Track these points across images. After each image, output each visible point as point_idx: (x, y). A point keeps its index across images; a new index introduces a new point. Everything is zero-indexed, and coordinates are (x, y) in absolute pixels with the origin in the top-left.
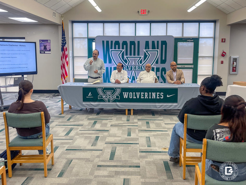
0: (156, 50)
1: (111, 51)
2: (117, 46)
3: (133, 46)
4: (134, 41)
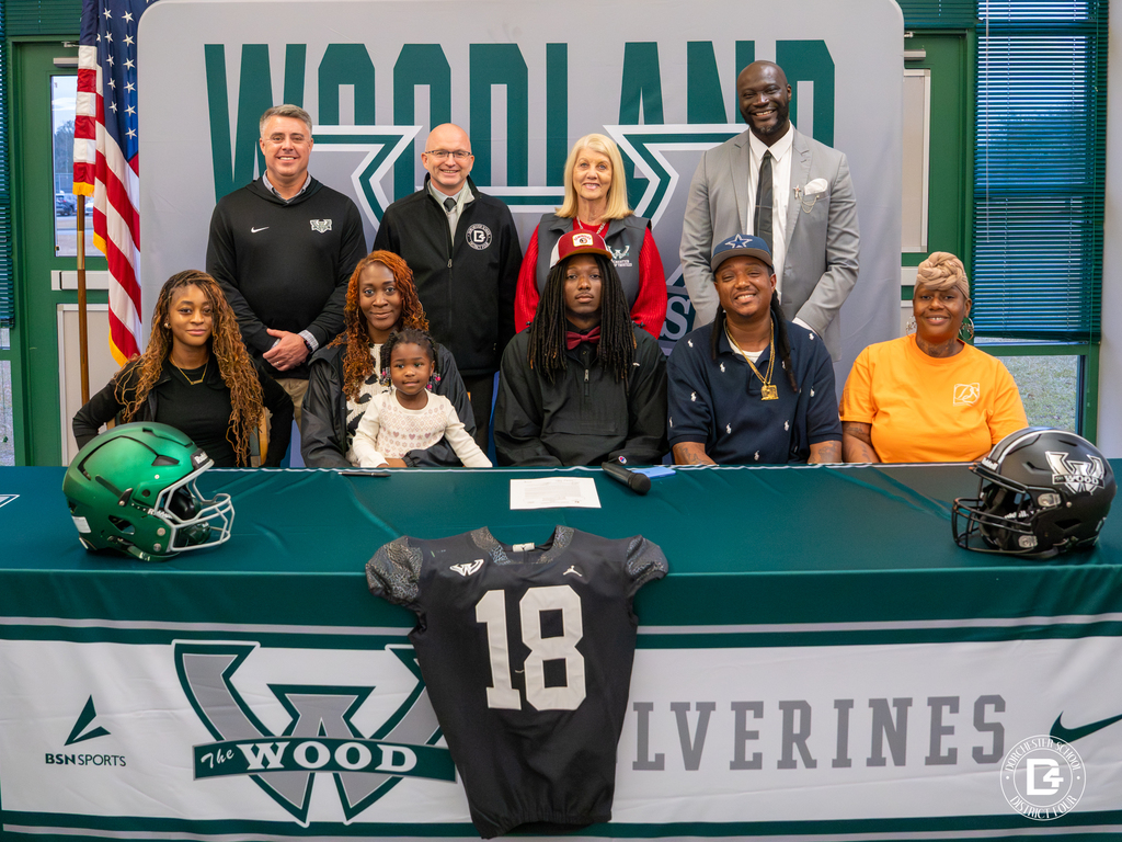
2: (347, 93)
3: (499, 94)
4: (514, 48)
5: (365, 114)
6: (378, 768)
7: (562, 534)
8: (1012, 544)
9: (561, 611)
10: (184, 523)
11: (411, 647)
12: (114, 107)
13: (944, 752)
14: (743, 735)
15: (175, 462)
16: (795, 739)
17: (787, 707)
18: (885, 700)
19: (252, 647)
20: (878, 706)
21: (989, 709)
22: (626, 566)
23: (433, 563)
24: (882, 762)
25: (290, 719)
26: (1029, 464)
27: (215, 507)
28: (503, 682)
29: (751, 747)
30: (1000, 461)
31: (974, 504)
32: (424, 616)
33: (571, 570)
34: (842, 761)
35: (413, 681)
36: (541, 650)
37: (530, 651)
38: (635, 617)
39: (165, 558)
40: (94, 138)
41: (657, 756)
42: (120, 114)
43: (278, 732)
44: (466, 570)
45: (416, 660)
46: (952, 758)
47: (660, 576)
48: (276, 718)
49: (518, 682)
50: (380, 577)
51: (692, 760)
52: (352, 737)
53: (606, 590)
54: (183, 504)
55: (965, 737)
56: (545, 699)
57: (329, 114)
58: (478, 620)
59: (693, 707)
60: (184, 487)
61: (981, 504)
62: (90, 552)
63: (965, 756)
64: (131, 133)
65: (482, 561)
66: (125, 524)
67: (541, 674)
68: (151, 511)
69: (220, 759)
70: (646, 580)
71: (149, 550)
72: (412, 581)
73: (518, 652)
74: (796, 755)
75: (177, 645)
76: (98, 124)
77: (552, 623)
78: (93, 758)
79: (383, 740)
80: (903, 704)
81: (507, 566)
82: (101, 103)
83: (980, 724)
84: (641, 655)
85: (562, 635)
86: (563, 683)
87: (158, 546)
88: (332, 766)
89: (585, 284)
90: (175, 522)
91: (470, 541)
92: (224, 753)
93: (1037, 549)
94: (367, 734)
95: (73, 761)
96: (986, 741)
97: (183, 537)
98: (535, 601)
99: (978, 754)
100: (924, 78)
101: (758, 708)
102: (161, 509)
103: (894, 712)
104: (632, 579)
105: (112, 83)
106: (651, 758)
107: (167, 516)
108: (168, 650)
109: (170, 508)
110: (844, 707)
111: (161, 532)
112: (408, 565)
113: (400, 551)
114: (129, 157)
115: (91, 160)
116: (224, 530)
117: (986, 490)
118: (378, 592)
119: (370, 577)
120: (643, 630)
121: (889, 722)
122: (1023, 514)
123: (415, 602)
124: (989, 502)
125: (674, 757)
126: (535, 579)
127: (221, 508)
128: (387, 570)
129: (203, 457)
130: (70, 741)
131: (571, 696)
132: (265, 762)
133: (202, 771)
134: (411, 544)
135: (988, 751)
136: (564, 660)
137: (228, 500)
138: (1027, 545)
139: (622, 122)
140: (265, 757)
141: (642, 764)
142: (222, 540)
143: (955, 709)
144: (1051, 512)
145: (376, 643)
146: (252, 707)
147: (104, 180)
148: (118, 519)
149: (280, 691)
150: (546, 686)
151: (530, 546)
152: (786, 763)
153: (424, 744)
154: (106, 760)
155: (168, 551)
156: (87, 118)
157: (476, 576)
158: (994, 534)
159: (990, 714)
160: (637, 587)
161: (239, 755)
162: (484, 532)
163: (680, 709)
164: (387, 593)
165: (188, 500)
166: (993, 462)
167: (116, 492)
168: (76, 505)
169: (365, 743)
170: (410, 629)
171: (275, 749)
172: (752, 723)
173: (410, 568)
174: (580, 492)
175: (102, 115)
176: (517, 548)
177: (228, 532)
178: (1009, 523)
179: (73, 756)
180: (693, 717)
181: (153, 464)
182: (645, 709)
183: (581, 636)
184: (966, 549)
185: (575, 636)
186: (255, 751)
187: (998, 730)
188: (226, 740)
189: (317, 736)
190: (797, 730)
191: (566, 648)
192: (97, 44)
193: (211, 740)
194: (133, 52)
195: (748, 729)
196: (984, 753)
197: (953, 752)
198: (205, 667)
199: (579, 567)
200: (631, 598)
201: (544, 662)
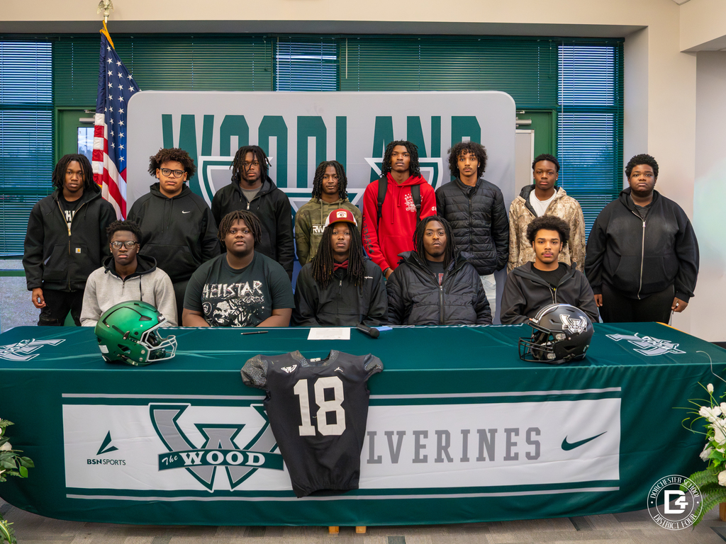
0: (429, 160)
1: (206, 164)
2: (234, 140)
3: (312, 141)
4: (320, 118)
6: (247, 464)
7: (333, 353)
8: (544, 357)
10: (154, 348)
11: (262, 405)
12: (113, 145)
13: (512, 455)
14: (418, 447)
15: (150, 319)
16: (443, 448)
17: (439, 433)
18: (485, 430)
19: (187, 406)
20: (482, 433)
21: (533, 434)
22: (364, 367)
23: (273, 367)
24: (484, 459)
25: (205, 441)
26: (552, 320)
27: (169, 341)
28: (306, 422)
29: (422, 452)
30: (540, 319)
32: (270, 393)
33: (338, 369)
34: (465, 459)
35: (264, 422)
36: (325, 407)
37: (319, 407)
38: (368, 391)
39: (145, 364)
40: (102, 161)
41: (378, 457)
42: (116, 149)
43: (199, 446)
44: (289, 370)
45: (265, 412)
46: (516, 457)
47: (380, 371)
48: (198, 440)
49: (314, 422)
50: (248, 376)
51: (395, 459)
52: (234, 449)
53: (355, 378)
54: (152, 340)
55: (522, 447)
56: (326, 430)
57: (225, 150)
58: (295, 394)
59: (395, 433)
60: (153, 332)
61: (533, 340)
62: (108, 362)
63: (522, 456)
64: (122, 159)
65: (296, 366)
66: (126, 349)
67: (324, 418)
68: (138, 342)
69: (171, 460)
70: (373, 373)
71: (137, 361)
72: (263, 376)
73: (314, 408)
74: (444, 456)
76: (105, 154)
77: (329, 394)
78: (110, 461)
79: (249, 450)
80: (493, 432)
81: (309, 368)
82: (106, 143)
83: (529, 441)
84: (371, 409)
85: (334, 400)
86: (335, 422)
87: (141, 359)
88: (225, 463)
89: (341, 237)
90: (150, 348)
91: (290, 356)
92: (173, 457)
93: (555, 359)
94: (242, 447)
95: (101, 462)
96: (532, 449)
97: (153, 355)
98: (321, 384)
99: (528, 456)
100: (531, 134)
101: (425, 434)
102: (144, 341)
103: (489, 435)
104: (367, 373)
105: (112, 133)
106: (376, 458)
107: (146, 345)
108: (146, 409)
109: (147, 341)
110: (465, 433)
111: (143, 352)
112: (261, 368)
113: (256, 362)
114: (121, 170)
115: (101, 172)
116: (172, 352)
117: (535, 334)
118: (248, 383)
119: (243, 375)
120: (372, 397)
121: (487, 440)
122: (549, 343)
123: (265, 386)
124: (536, 339)
125: (387, 457)
126: (321, 374)
127: (172, 341)
129: (163, 317)
130: (99, 453)
131: (339, 429)
132: (193, 461)
133: (162, 466)
134: (262, 360)
135: (533, 454)
136: (335, 412)
137: (174, 338)
138: (551, 358)
139: (374, 156)
140: (192, 459)
141: (371, 461)
142: (171, 357)
143: (517, 434)
144: (561, 342)
145: (246, 403)
146: (186, 435)
147: (107, 183)
148: (123, 346)
149: (200, 427)
150: (327, 424)
151: (319, 359)
152: (439, 460)
153: (269, 452)
154: (116, 462)
155: (146, 361)
156: (99, 151)
157: (293, 372)
158: (537, 353)
159: (534, 437)
160: (369, 377)
161: (181, 459)
162: (298, 352)
163: (389, 434)
164: (251, 383)
166: (537, 320)
167: (122, 333)
168: (101, 340)
169: (240, 452)
170: (264, 397)
171: (197, 455)
172: (422, 441)
173: (262, 370)
174: (343, 333)
175: (107, 149)
176: (312, 360)
177: (174, 353)
178: (543, 347)
179: (101, 460)
180: (395, 438)
181: (140, 320)
182: (373, 434)
183: (343, 400)
184: (524, 360)
185: (340, 400)
186: (188, 456)
187: (537, 444)
188: (174, 451)
189: (218, 448)
190: (444, 444)
191: (336, 406)
192: (105, 113)
193: (167, 451)
194: (124, 117)
195: (421, 444)
196: (531, 455)
197: (517, 455)
198: (164, 416)
199: (341, 367)
200: (367, 382)
201: (326, 413)
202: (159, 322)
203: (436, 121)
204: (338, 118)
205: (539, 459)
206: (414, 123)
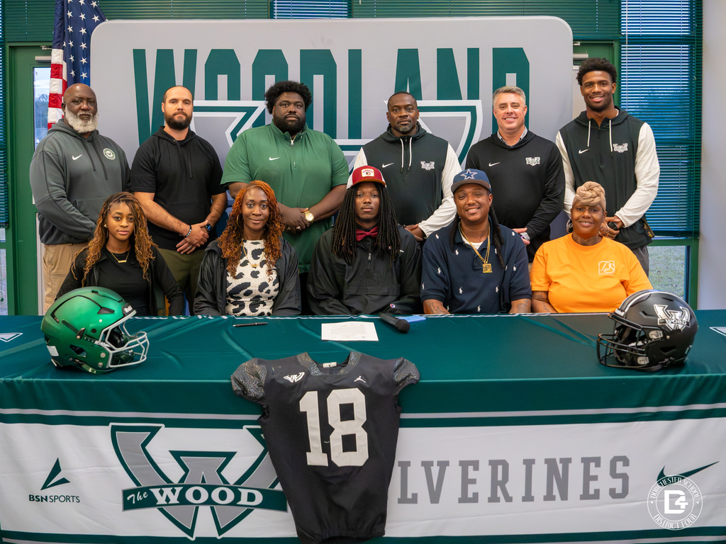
0: (465, 102)
2: (222, 80)
3: (318, 80)
4: (328, 52)
5: (234, 93)
6: (238, 503)
7: (354, 356)
8: (633, 362)
9: (352, 404)
10: (118, 350)
11: (259, 427)
13: (592, 492)
14: (466, 481)
15: (112, 312)
16: (499, 485)
17: (494, 464)
18: (555, 460)
19: (160, 428)
20: (550, 463)
21: (619, 464)
22: (393, 376)
23: (273, 374)
24: (553, 498)
25: (183, 473)
26: (643, 312)
27: (137, 339)
28: (316, 448)
29: (472, 489)
30: (626, 311)
31: (611, 338)
32: (267, 407)
33: (359, 379)
34: (528, 497)
35: (261, 448)
36: (341, 428)
37: (334, 429)
38: (398, 407)
39: (106, 372)
41: (413, 494)
43: (176, 480)
44: (293, 379)
45: (262, 435)
46: (596, 495)
47: (414, 382)
48: (174, 472)
49: (326, 449)
50: (240, 384)
51: (435, 497)
52: (222, 484)
53: (382, 391)
54: (117, 338)
55: (604, 482)
56: (343, 459)
57: (211, 93)
58: (301, 410)
59: (435, 464)
60: (117, 327)
61: (615, 337)
62: (58, 368)
63: (604, 494)
65: (303, 373)
66: (81, 351)
67: (340, 443)
68: (96, 342)
69: (139, 498)
70: (406, 385)
71: (95, 367)
72: (260, 386)
73: (326, 430)
74: (500, 494)
75: (112, 426)
77: (347, 412)
78: (59, 498)
79: (242, 485)
80: (566, 462)
81: (320, 376)
83: (614, 474)
84: (404, 433)
85: (354, 419)
86: (354, 449)
87: (101, 364)
88: (210, 502)
89: (368, 200)
90: (112, 349)
91: (296, 361)
92: (141, 494)
93: (649, 365)
94: (232, 482)
95: (46, 500)
96: (618, 484)
97: (117, 359)
98: (337, 398)
99: (613, 493)
101: (476, 465)
102: (103, 341)
103: (560, 466)
104: (397, 384)
105: (73, 73)
106: (409, 496)
107: (106, 345)
108: (106, 430)
109: (108, 340)
110: (529, 463)
111: (103, 355)
112: (257, 376)
113: (253, 367)
116: (142, 354)
117: (618, 329)
118: (238, 393)
119: (234, 383)
120: (404, 416)
121: (557, 473)
122: (640, 343)
123: (262, 399)
124: (620, 336)
125: (424, 495)
126: (336, 384)
127: (141, 341)
128: (244, 379)
129: (130, 308)
130: (45, 487)
131: (359, 457)
132: (168, 499)
133: (128, 506)
134: (260, 363)
135: (619, 490)
136: (355, 435)
137: (145, 335)
138: (643, 363)
140: (167, 497)
141: (403, 500)
142: (141, 361)
143: (598, 465)
144: (657, 342)
145: (238, 425)
146: (160, 465)
148: (76, 347)
149: (177, 455)
150: (344, 451)
151: (334, 364)
152: (493, 499)
153: (268, 488)
154: (67, 498)
155: (107, 367)
156: (56, 95)
157: (300, 383)
158: (623, 356)
159: (620, 468)
160: (400, 389)
161: (151, 495)
162: (306, 355)
163: (427, 465)
164: (244, 394)
165: (120, 336)
166: (622, 311)
167: (75, 330)
168: (50, 339)
169: (230, 488)
170: (259, 416)
171: (174, 491)
172: (472, 474)
173: (259, 378)
174: (364, 331)
176: (326, 365)
177: (145, 356)
178: (632, 349)
179: (46, 497)
180: (435, 470)
181: (98, 313)
182: (405, 465)
183: (366, 420)
184: (605, 365)
185: (361, 420)
186: (161, 492)
187: (625, 477)
188: (143, 486)
189: (200, 483)
190: (500, 478)
191: (356, 427)
192: (63, 48)
193: (133, 486)
194: (87, 53)
195: (469, 477)
196: (617, 492)
197: (597, 492)
198: (131, 440)
199: (364, 377)
200: (396, 396)
201: (342, 436)
202: (124, 316)
203: (473, 54)
204: (351, 52)
205: (628, 497)
206: (445, 57)
